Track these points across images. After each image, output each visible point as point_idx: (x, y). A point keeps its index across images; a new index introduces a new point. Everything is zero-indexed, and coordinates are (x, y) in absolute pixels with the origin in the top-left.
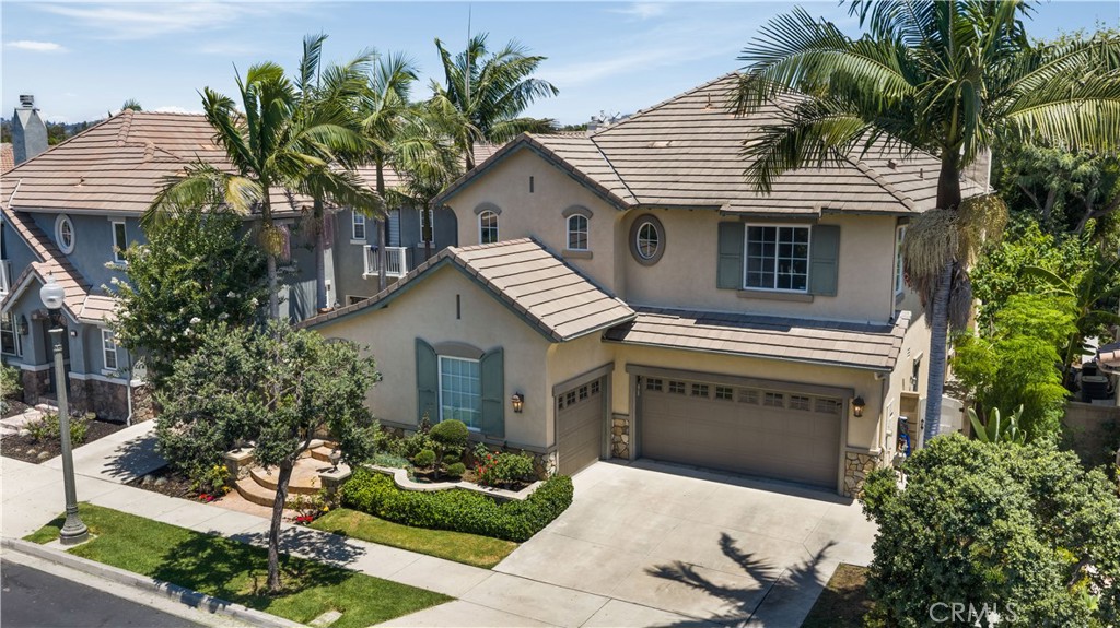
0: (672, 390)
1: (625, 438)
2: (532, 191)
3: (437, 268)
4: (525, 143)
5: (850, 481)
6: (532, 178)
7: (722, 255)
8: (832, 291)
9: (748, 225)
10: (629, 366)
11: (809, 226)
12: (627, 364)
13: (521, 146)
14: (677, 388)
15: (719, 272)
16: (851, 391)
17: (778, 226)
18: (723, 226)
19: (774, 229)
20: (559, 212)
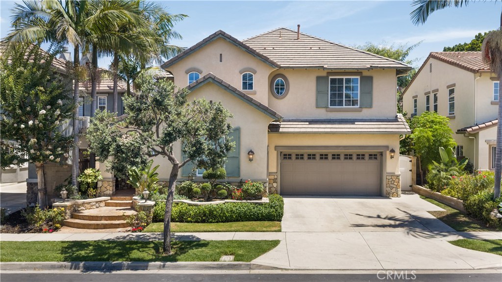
0: (297, 158)
1: (275, 185)
2: (221, 61)
3: (203, 84)
4: (221, 35)
5: (388, 189)
6: (221, 55)
7: (318, 92)
8: (370, 106)
9: (330, 77)
10: (276, 147)
11: (359, 77)
12: (276, 146)
13: (218, 37)
14: (300, 157)
15: (317, 100)
16: (387, 147)
17: (344, 77)
18: (319, 79)
19: (343, 79)
20: (237, 71)
